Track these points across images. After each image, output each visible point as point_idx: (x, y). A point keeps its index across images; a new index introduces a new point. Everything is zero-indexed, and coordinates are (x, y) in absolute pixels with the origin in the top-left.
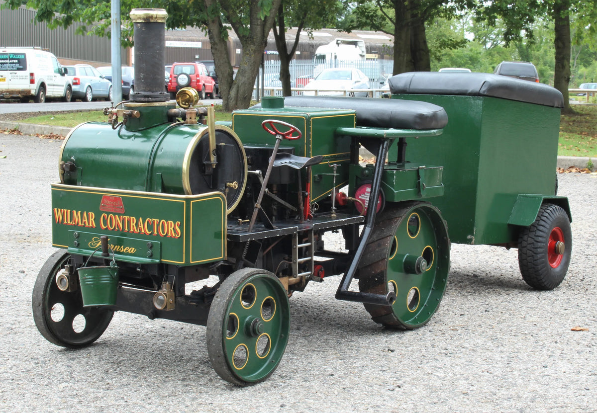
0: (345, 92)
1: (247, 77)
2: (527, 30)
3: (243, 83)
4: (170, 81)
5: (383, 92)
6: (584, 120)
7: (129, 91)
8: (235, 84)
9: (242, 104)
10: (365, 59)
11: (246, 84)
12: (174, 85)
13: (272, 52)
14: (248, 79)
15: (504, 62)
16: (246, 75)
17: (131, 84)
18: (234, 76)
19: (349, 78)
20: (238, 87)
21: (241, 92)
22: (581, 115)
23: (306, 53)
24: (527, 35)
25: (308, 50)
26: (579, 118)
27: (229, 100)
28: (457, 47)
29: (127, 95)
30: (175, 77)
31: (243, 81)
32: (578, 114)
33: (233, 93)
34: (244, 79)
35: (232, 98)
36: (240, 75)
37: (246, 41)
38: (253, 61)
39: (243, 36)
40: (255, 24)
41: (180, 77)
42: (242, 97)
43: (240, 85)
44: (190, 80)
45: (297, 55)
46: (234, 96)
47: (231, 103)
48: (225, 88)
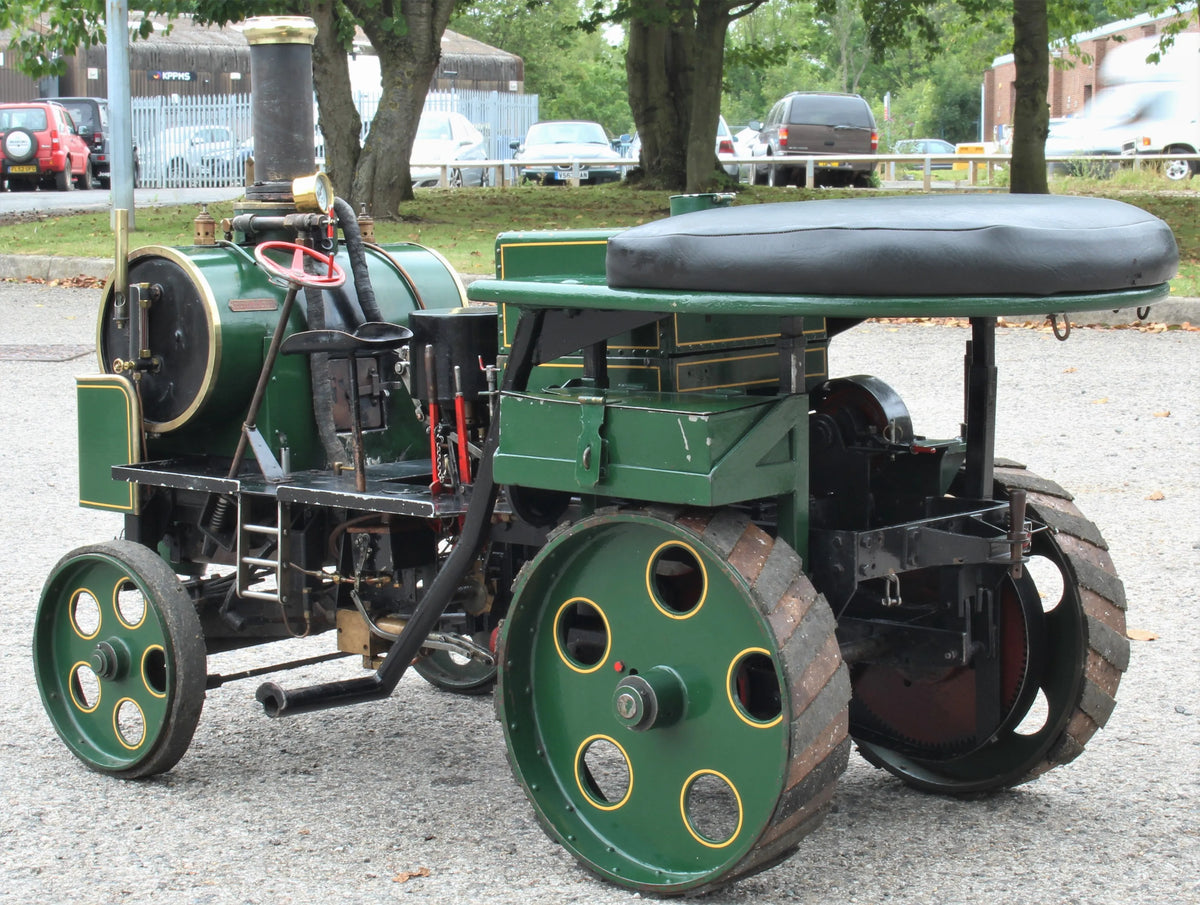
0: (444, 167)
1: (395, 138)
3: (388, 150)
5: (523, 166)
8: (368, 153)
9: (384, 201)
11: (393, 153)
13: (174, 75)
14: (400, 141)
15: (795, 95)
16: (395, 132)
18: (363, 140)
19: (446, 136)
20: (375, 161)
21: (382, 170)
27: (355, 191)
28: (766, 62)
31: (388, 146)
33: (363, 174)
34: (391, 142)
35: (361, 187)
36: (378, 131)
37: (393, 51)
38: (410, 100)
39: (386, 42)
40: (415, 14)
41: (12, 137)
42: (386, 182)
43: (380, 155)
44: (36, 144)
45: (233, 81)
46: (365, 181)
47: (360, 198)
48: (345, 163)
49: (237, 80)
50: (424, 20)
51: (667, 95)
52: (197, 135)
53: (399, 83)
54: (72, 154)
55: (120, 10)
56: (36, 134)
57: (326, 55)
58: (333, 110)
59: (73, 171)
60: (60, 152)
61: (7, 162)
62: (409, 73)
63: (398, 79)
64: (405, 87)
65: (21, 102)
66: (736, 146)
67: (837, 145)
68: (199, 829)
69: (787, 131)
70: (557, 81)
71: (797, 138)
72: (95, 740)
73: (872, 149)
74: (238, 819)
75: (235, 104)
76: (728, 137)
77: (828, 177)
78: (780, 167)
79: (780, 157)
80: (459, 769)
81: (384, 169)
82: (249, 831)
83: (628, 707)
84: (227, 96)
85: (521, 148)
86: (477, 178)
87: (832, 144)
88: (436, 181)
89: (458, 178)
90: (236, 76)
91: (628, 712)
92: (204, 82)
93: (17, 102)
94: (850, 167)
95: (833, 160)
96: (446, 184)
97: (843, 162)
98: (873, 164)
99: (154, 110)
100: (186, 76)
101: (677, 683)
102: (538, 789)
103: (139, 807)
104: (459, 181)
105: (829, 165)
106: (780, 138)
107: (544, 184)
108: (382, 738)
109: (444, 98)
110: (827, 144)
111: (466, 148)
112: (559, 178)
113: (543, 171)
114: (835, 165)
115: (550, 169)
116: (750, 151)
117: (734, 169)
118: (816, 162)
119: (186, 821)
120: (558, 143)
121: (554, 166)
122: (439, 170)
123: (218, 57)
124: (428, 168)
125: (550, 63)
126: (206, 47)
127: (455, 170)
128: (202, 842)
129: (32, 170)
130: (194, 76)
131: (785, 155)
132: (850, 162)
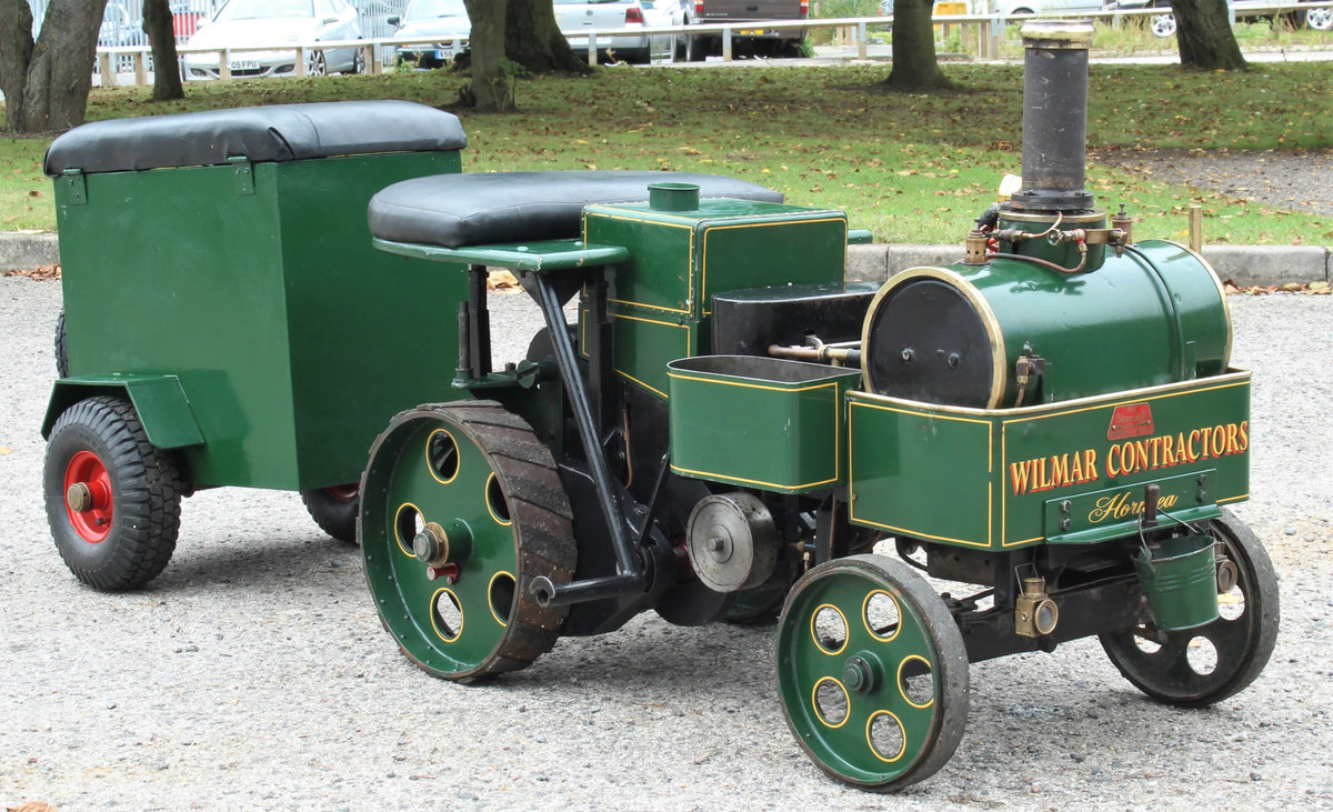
0: (299, 49)
1: (73, 33)
3: (65, 49)
6: (985, 106)
8: (41, 52)
9: (63, 111)
11: (70, 52)
14: (78, 37)
16: (72, 26)
18: (36, 32)
20: (49, 62)
21: (58, 75)
22: (971, 92)
26: (971, 102)
27: (26, 100)
31: (64, 44)
32: (959, 89)
33: (36, 78)
34: (66, 38)
35: (33, 94)
36: (52, 26)
42: (64, 88)
43: (54, 56)
46: (39, 87)
47: (34, 109)
48: (13, 66)
66: (646, 14)
67: (761, 9)
71: (714, 3)
73: (802, 13)
76: (635, 4)
77: (744, 47)
78: (696, 37)
79: (696, 26)
81: (60, 71)
85: (401, 24)
86: (349, 60)
87: (755, 9)
88: (293, 66)
89: (320, 61)
94: (777, 35)
95: (757, 27)
97: (769, 30)
98: (804, 29)
104: (321, 65)
105: (752, 33)
106: (695, 3)
107: (421, 66)
110: (749, 9)
111: (330, 26)
112: (440, 57)
114: (759, 33)
115: (429, 48)
116: (671, 17)
117: (644, 41)
118: (733, 30)
120: (441, 17)
121: (435, 43)
127: (316, 52)
131: (701, 23)
132: (777, 29)
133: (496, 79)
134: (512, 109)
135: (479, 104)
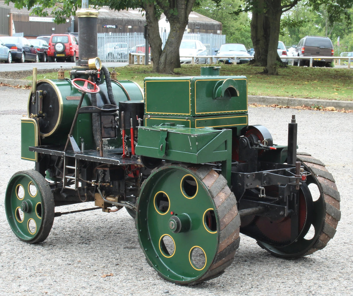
0: (193, 58)
1: (173, 48)
2: (346, 14)
3: (171, 52)
4: (49, 48)
5: (219, 58)
7: (22, 55)
8: (164, 52)
9: (169, 68)
10: (187, 32)
11: (172, 52)
12: (52, 51)
13: (110, 26)
14: (174, 49)
15: (307, 37)
16: (173, 46)
17: (23, 50)
18: (163, 48)
19: (194, 48)
20: (166, 55)
23: (136, 27)
24: (346, 18)
25: (137, 25)
27: (160, 64)
28: (296, 26)
29: (20, 58)
30: (53, 45)
31: (171, 50)
33: (162, 59)
34: (171, 49)
35: (162, 63)
36: (168, 45)
37: (173, 20)
38: (178, 36)
39: (171, 17)
40: (181, 8)
41: (57, 45)
43: (168, 53)
44: (65, 47)
45: (129, 28)
46: (163, 61)
47: (161, 67)
48: (157, 55)
49: (130, 28)
50: (183, 10)
51: (263, 36)
52: (116, 46)
53: (175, 30)
54: (76, 51)
55: (86, 5)
56: (65, 44)
57: (152, 21)
58: (153, 38)
59: (77, 56)
60: (72, 50)
61: (56, 53)
62: (178, 27)
63: (174, 29)
64: (177, 31)
65: (60, 34)
66: (287, 53)
68: (47, 259)
69: (304, 48)
70: (233, 31)
71: (308, 51)
72: (22, 231)
73: (332, 55)
74: (60, 257)
75: (129, 36)
76: (285, 50)
77: (317, 63)
78: (301, 60)
79: (302, 57)
80: (134, 244)
81: (169, 57)
82: (63, 260)
83: (172, 226)
84: (126, 33)
85: (218, 52)
86: (204, 61)
87: (319, 53)
88: (191, 62)
89: (197, 61)
90: (130, 27)
91: (172, 227)
92: (120, 29)
93: (59, 34)
94: (324, 60)
95: (319, 58)
96: (194, 63)
97: (322, 59)
98: (332, 60)
99: (103, 37)
100: (114, 27)
101: (189, 219)
102: (147, 250)
103: (31, 252)
104: (198, 62)
105: (317, 60)
106: (302, 50)
107: (225, 64)
108: (113, 234)
109: (195, 36)
110: (317, 53)
111: (200, 52)
112: (230, 62)
113: (225, 59)
114: (320, 60)
115: (227, 59)
116: (292, 55)
117: (286, 60)
118: (313, 59)
119: (45, 257)
120: (230, 51)
121: (229, 58)
122: (191, 58)
123: (125, 21)
124: (188, 58)
125: (231, 25)
126: (121, 18)
127: (197, 59)
128: (47, 263)
129: (63, 55)
130: (117, 27)
131: (303, 56)
132: (324, 59)
133: (274, 66)
134: (277, 74)
135: (269, 72)
